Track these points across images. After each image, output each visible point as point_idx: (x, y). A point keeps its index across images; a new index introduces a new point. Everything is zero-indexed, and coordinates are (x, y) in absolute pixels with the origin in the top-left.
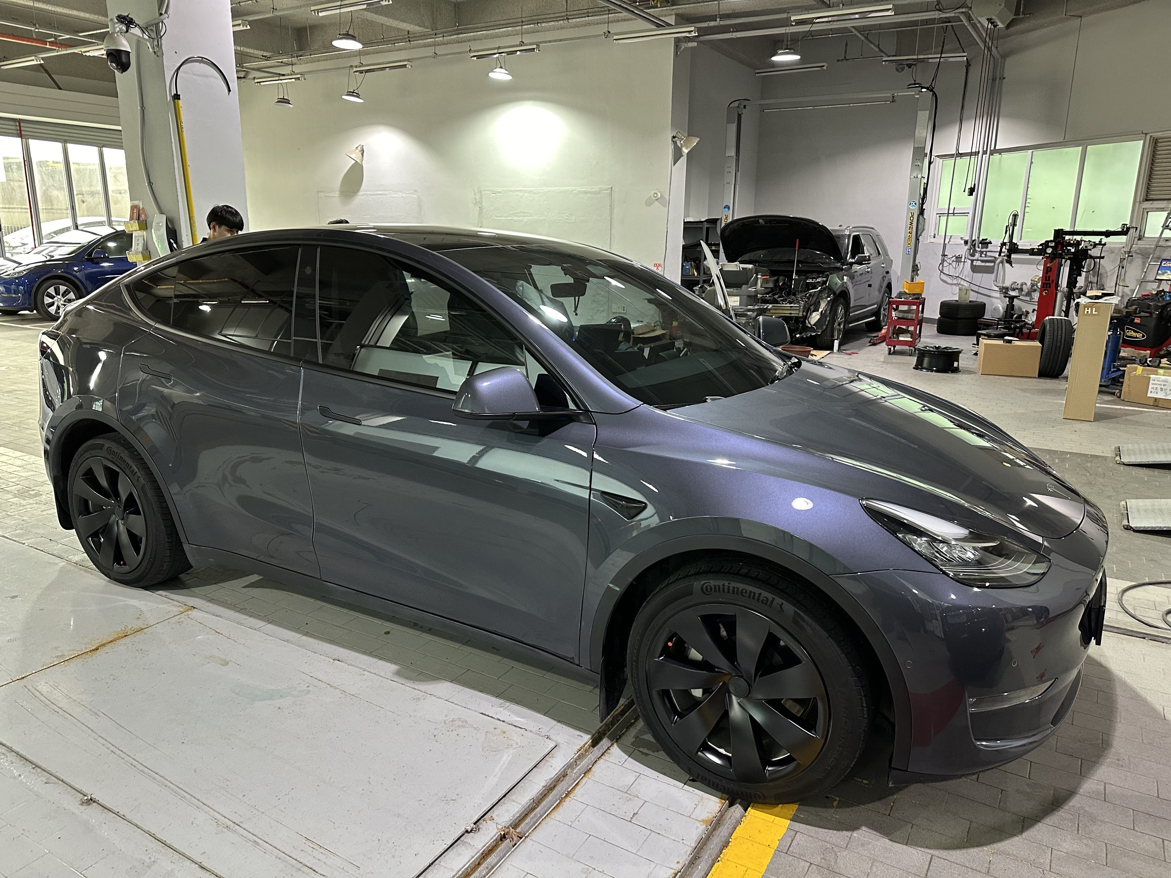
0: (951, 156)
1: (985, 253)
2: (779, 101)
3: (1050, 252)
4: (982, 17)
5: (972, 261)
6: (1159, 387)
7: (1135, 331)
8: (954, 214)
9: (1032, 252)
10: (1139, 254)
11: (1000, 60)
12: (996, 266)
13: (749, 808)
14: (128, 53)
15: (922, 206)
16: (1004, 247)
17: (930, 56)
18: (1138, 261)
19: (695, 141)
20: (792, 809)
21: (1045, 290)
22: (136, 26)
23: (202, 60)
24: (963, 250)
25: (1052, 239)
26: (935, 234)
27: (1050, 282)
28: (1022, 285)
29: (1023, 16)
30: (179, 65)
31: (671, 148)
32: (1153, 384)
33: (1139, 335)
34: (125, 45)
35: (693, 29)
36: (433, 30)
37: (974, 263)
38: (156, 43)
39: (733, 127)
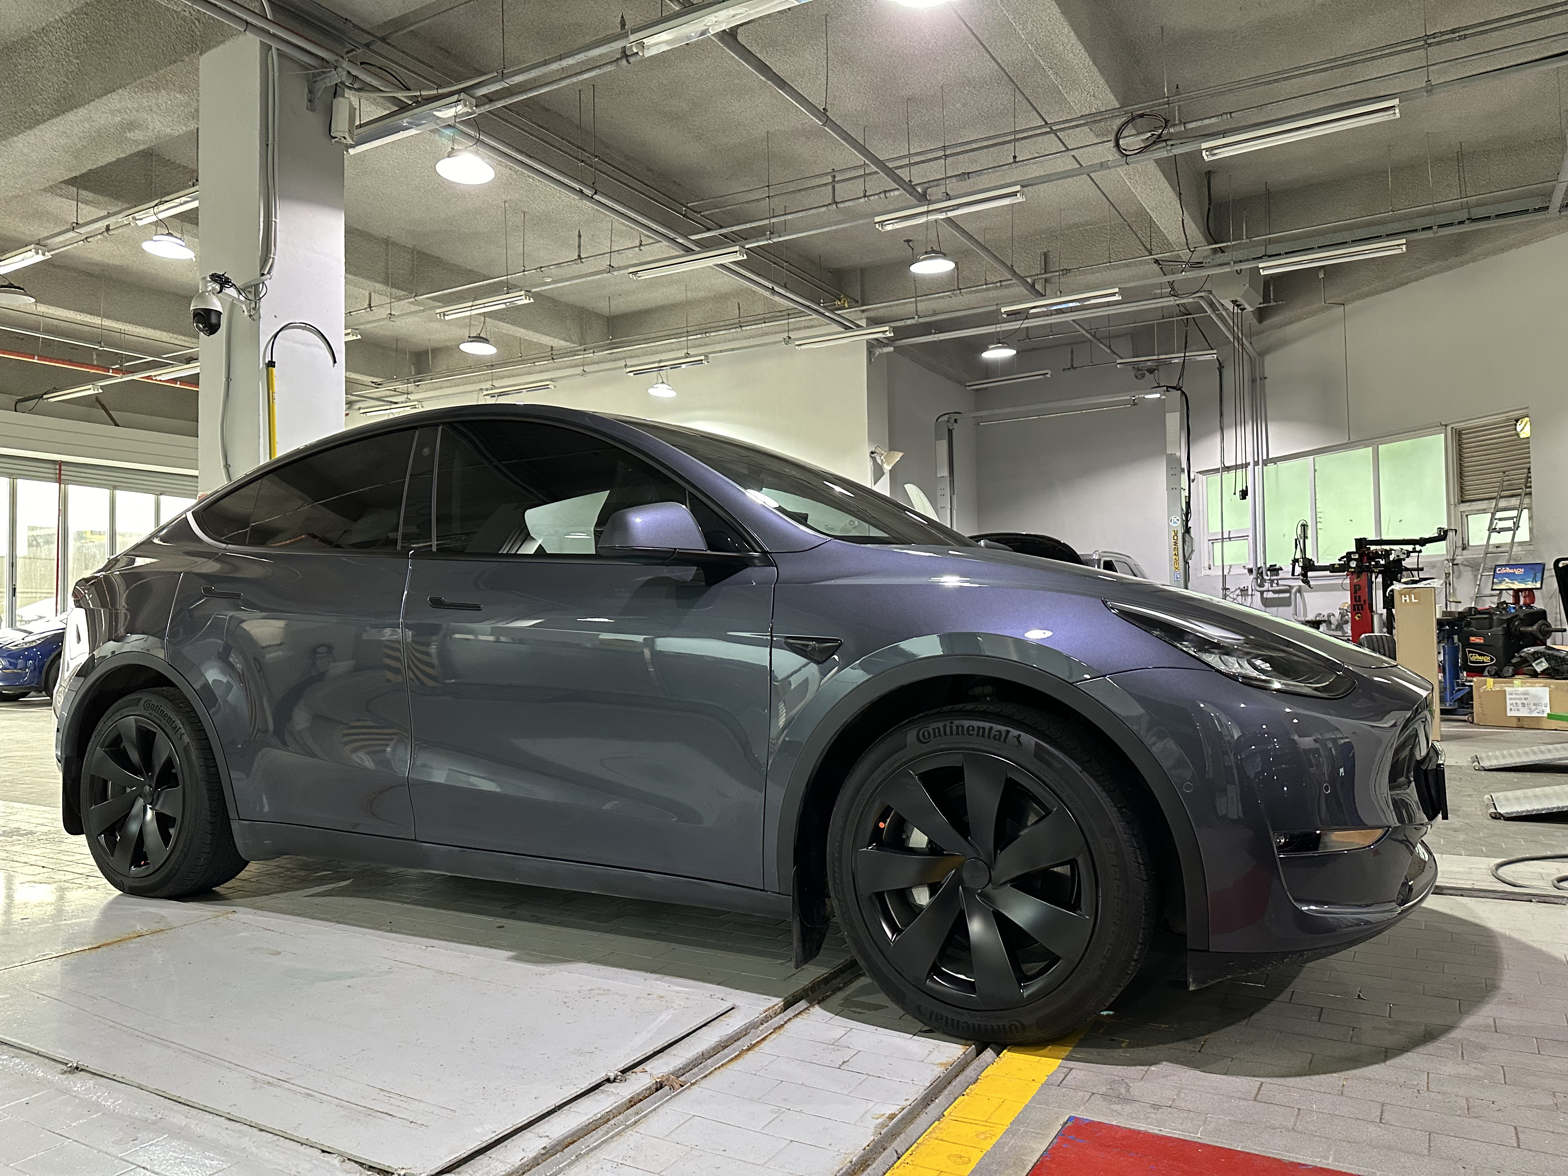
0: (1216, 471)
1: (1276, 581)
2: (997, 411)
3: (1354, 566)
4: (1226, 298)
5: (1262, 593)
6: (1519, 702)
7: (1480, 655)
8: (1230, 538)
9: (1332, 568)
10: (1468, 566)
11: (1257, 359)
12: (1293, 596)
13: (1005, 1051)
14: (219, 314)
15: (1187, 524)
16: (1297, 564)
17: (1172, 356)
18: (1468, 574)
19: (898, 456)
20: (1066, 1051)
21: (1357, 614)
22: (231, 286)
23: (306, 327)
24: (1248, 581)
25: (1355, 550)
26: (1210, 565)
27: (1362, 603)
28: (1329, 616)
29: (1275, 303)
30: (278, 330)
31: (869, 464)
32: (1511, 699)
33: (1486, 659)
34: (216, 304)
35: (887, 328)
36: (581, 345)
37: (1265, 596)
38: (253, 305)
39: (944, 444)
